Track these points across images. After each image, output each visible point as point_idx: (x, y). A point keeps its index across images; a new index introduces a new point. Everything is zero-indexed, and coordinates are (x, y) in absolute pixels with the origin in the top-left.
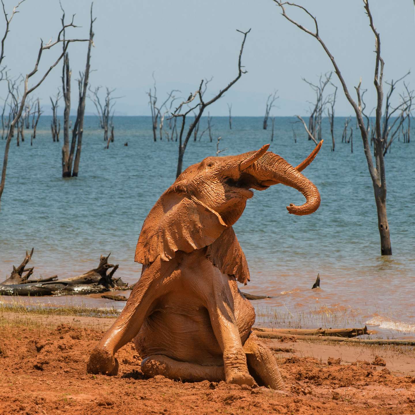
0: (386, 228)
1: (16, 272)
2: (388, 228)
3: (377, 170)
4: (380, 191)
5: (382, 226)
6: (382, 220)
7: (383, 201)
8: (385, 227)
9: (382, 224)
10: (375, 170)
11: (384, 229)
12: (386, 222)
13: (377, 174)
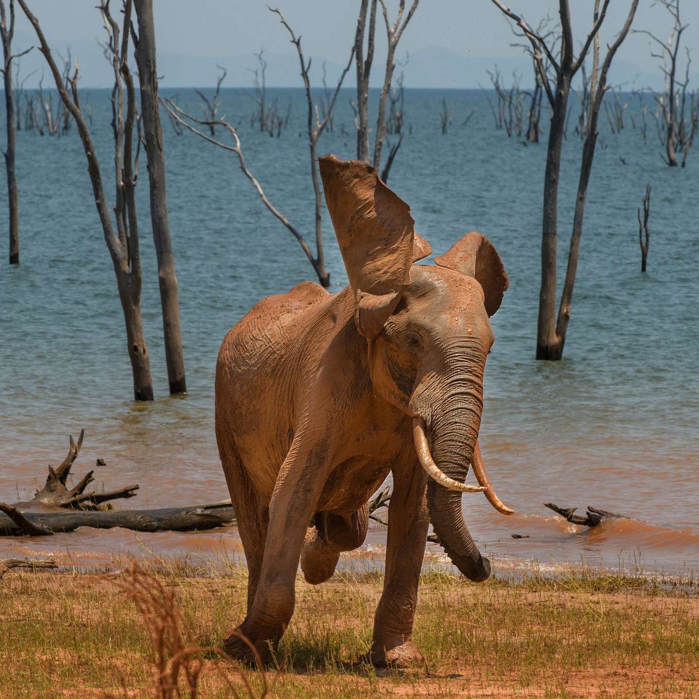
0: (144, 351)
1: (56, 479)
2: (147, 351)
3: (121, 240)
4: (130, 280)
5: (136, 349)
6: (135, 336)
7: (136, 301)
8: (142, 351)
9: (135, 344)
10: (117, 240)
11: (140, 354)
12: (142, 341)
13: (121, 249)
